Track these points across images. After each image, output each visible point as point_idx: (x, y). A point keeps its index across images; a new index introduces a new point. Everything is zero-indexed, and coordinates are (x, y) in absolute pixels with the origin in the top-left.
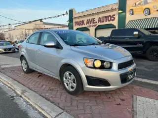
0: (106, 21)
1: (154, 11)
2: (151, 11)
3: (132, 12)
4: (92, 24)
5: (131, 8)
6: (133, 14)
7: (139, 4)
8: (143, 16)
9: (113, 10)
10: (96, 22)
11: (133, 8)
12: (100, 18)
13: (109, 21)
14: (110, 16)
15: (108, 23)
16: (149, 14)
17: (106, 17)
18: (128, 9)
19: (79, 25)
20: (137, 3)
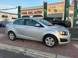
0: (38, 13)
1: (58, 11)
2: (57, 11)
3: (49, 10)
4: (31, 14)
5: (49, 9)
6: (50, 11)
7: (52, 7)
8: (54, 13)
9: (41, 9)
10: (33, 14)
11: (50, 9)
12: (35, 12)
13: (40, 13)
14: (40, 11)
15: (39, 14)
16: (56, 12)
17: (38, 11)
18: (48, 9)
19: (24, 14)
20: (51, 7)
